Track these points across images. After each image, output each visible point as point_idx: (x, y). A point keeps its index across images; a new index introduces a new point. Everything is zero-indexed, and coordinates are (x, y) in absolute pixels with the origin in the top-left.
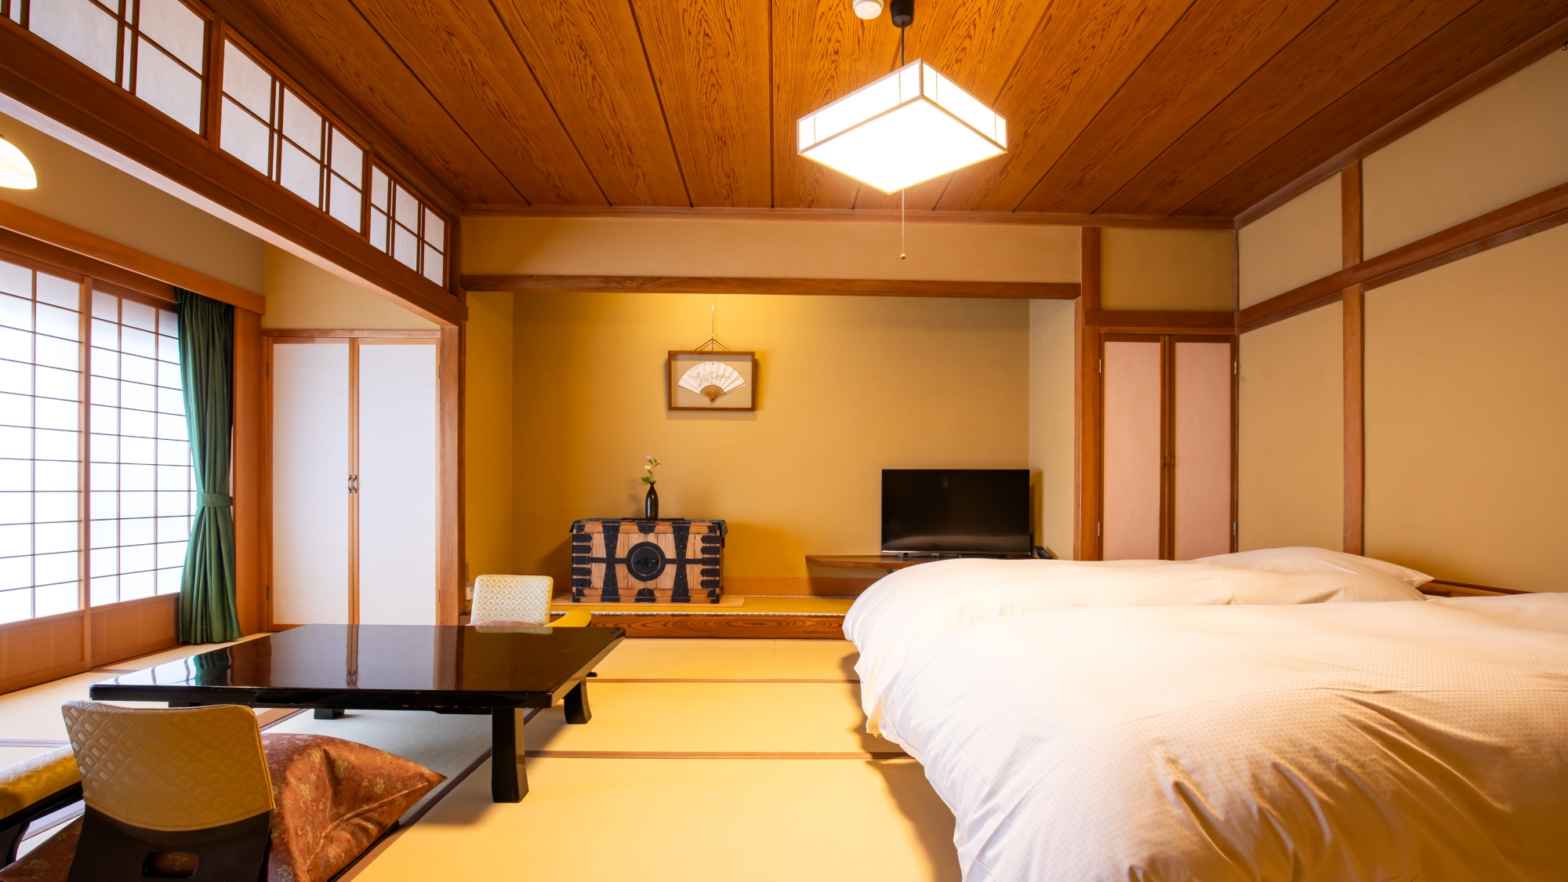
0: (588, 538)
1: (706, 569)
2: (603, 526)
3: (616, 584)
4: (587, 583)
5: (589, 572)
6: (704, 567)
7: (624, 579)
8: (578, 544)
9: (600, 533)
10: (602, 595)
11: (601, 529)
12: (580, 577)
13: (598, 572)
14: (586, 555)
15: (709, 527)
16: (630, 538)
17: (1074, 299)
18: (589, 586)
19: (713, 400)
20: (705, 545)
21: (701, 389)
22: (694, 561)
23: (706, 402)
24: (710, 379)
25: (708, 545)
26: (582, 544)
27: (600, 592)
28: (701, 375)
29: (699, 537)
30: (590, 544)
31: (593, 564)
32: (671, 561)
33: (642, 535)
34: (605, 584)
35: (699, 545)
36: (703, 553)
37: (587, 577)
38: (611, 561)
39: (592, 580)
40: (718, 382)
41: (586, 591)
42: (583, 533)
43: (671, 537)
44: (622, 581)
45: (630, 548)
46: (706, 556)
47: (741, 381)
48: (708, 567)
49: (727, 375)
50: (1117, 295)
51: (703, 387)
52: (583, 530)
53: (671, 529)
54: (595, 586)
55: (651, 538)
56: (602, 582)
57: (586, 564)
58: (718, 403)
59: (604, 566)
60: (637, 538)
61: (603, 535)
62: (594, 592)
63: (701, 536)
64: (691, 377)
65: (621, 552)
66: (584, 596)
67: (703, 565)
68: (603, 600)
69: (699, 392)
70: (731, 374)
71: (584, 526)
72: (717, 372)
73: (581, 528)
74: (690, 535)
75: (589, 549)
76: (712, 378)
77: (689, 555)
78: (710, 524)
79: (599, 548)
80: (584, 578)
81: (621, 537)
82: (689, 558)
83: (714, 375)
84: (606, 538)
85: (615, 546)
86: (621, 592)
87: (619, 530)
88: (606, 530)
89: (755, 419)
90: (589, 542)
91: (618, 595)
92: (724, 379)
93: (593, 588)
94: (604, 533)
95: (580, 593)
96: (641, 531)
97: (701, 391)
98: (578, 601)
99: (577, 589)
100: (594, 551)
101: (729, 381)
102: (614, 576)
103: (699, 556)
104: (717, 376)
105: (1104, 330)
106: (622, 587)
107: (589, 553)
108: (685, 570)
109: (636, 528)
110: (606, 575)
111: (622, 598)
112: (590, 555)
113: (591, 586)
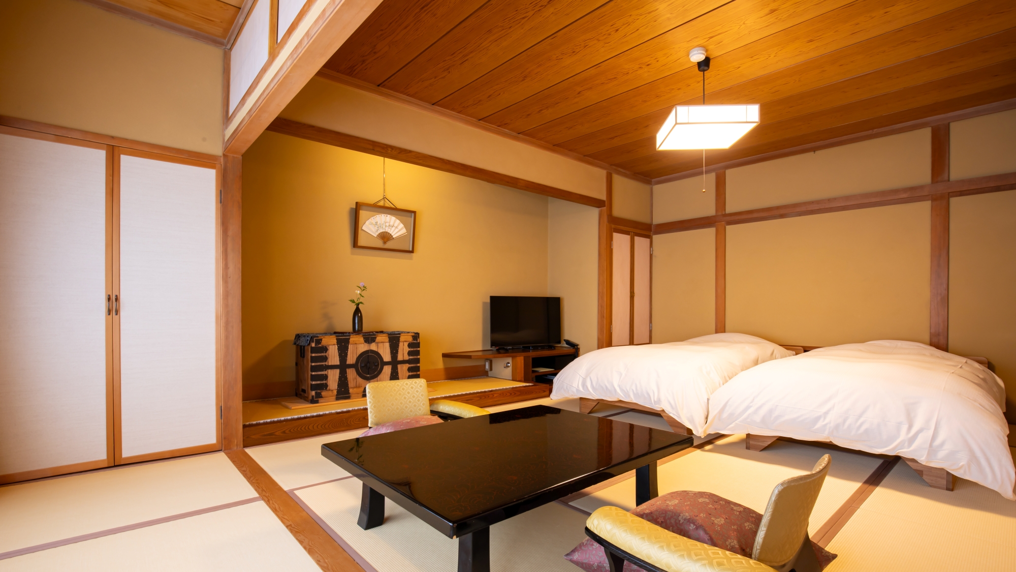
0: (325, 349)
1: (411, 367)
2: (337, 339)
3: (347, 385)
4: (325, 387)
5: (325, 377)
6: (410, 366)
7: (353, 380)
8: (317, 355)
9: (334, 345)
10: (337, 395)
11: (335, 341)
12: (319, 382)
13: (333, 377)
14: (323, 363)
15: (413, 336)
16: (358, 347)
17: (598, 207)
18: (326, 389)
19: (385, 243)
20: (410, 349)
21: (377, 234)
22: (403, 362)
23: (380, 244)
24: (384, 227)
25: (412, 349)
26: (320, 355)
27: (335, 392)
28: (378, 223)
29: (406, 344)
30: (327, 354)
31: (329, 370)
32: (387, 363)
33: (366, 344)
34: (339, 386)
35: (407, 349)
36: (409, 356)
37: (324, 382)
38: (343, 367)
39: (328, 384)
40: (389, 230)
41: (324, 393)
42: (320, 345)
43: (387, 345)
44: (352, 382)
45: (358, 355)
46: (411, 357)
47: (404, 231)
48: (412, 365)
49: (396, 225)
50: (621, 209)
51: (379, 232)
52: (320, 343)
53: (387, 340)
54: (331, 388)
55: (373, 347)
56: (337, 384)
57: (323, 371)
58: (389, 245)
59: (337, 371)
60: (363, 347)
61: (336, 346)
62: (330, 393)
63: (408, 343)
64: (372, 224)
65: (351, 359)
66: (322, 397)
67: (409, 364)
68: (338, 399)
69: (376, 236)
70: (399, 225)
71: (321, 340)
72: (390, 222)
73: (319, 341)
74: (400, 343)
75: (325, 359)
76: (386, 226)
77: (400, 358)
78: (413, 334)
79: (333, 357)
80: (322, 382)
81: (350, 347)
82: (400, 360)
83: (387, 224)
84: (339, 349)
85: (346, 355)
86: (351, 391)
87: (349, 342)
88: (339, 342)
89: (411, 259)
90: (326, 352)
91: (349, 393)
92: (394, 228)
93: (330, 390)
94: (337, 345)
95: (319, 396)
96: (366, 341)
97: (378, 235)
98: (317, 402)
99: (316, 393)
100: (329, 360)
101: (397, 230)
102: (346, 378)
103: (407, 357)
104: (389, 225)
105: (613, 226)
106: (352, 386)
107: (326, 361)
108: (397, 369)
109: (362, 339)
110: (340, 378)
111: (352, 396)
112: (326, 363)
113: (328, 388)
